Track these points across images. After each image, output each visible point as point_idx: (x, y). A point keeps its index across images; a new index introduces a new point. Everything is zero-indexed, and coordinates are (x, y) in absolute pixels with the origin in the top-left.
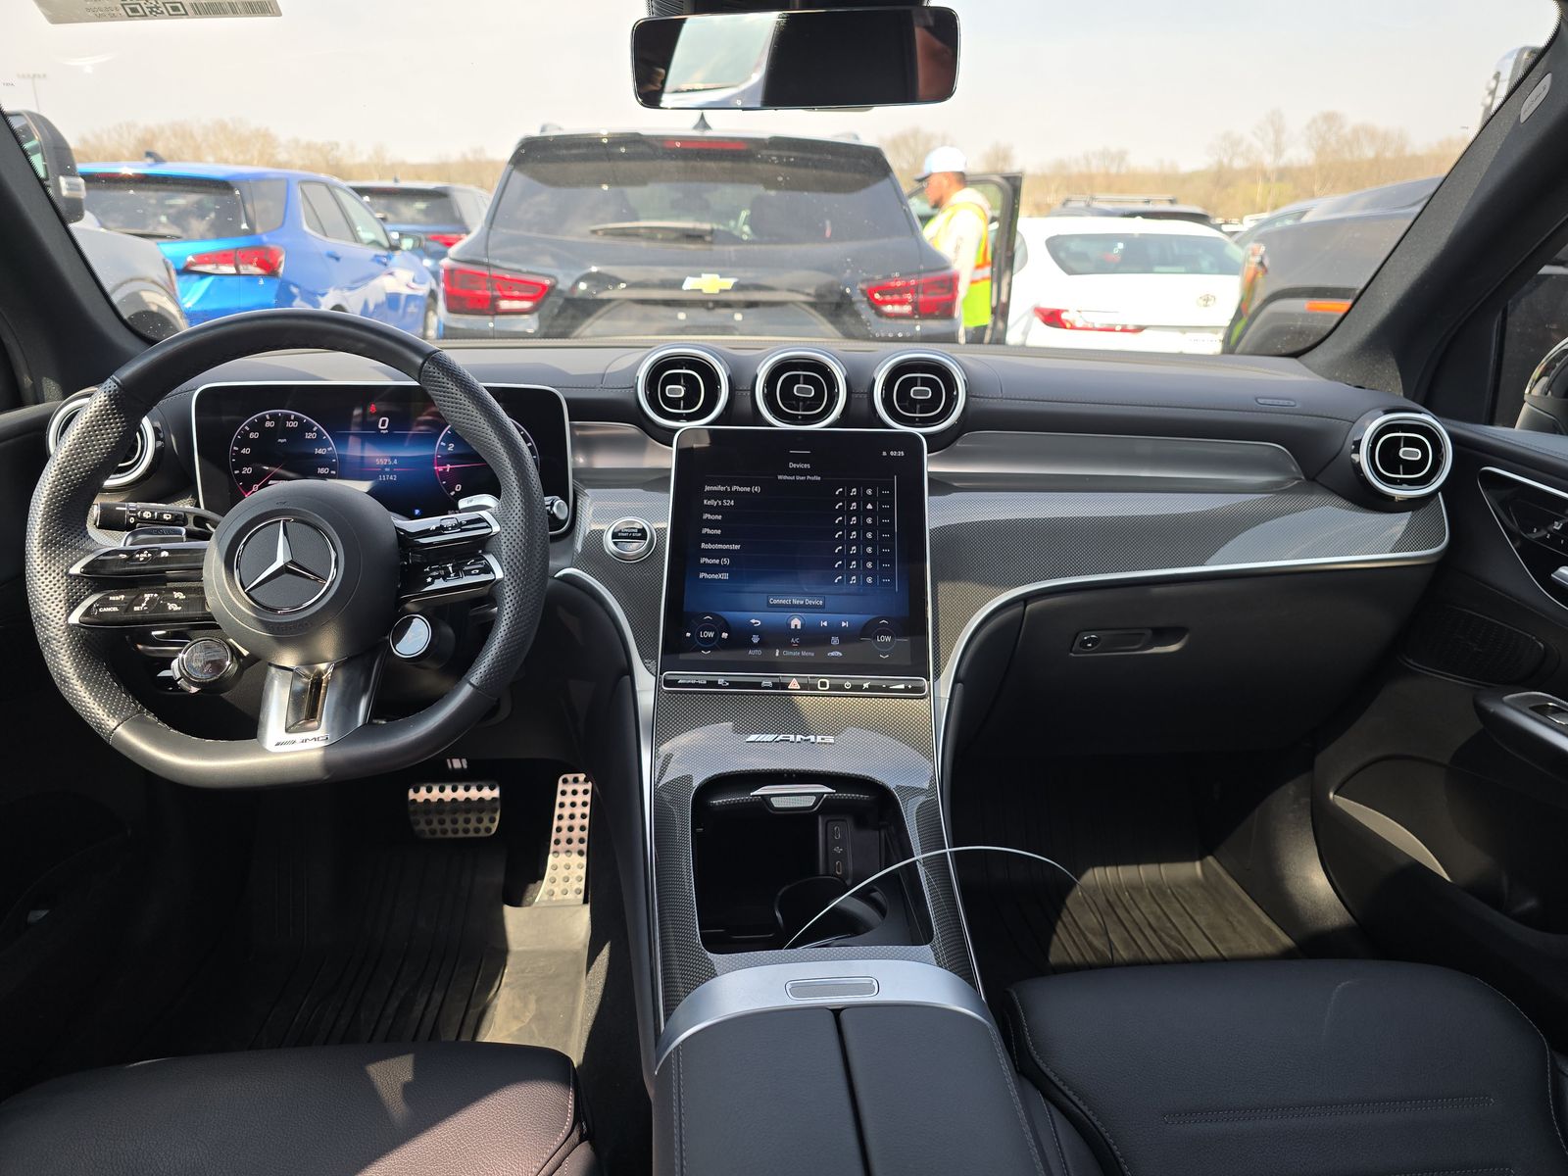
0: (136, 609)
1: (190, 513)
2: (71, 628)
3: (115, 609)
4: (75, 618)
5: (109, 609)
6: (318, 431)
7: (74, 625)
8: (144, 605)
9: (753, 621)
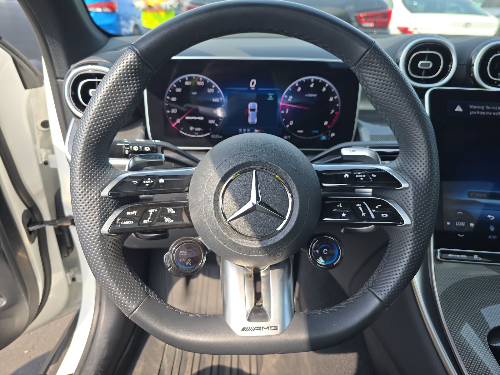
0: (145, 222)
1: (160, 145)
2: (103, 237)
3: (131, 222)
4: (105, 229)
5: (127, 223)
6: (215, 88)
7: (105, 235)
8: (149, 218)
9: (489, 216)
